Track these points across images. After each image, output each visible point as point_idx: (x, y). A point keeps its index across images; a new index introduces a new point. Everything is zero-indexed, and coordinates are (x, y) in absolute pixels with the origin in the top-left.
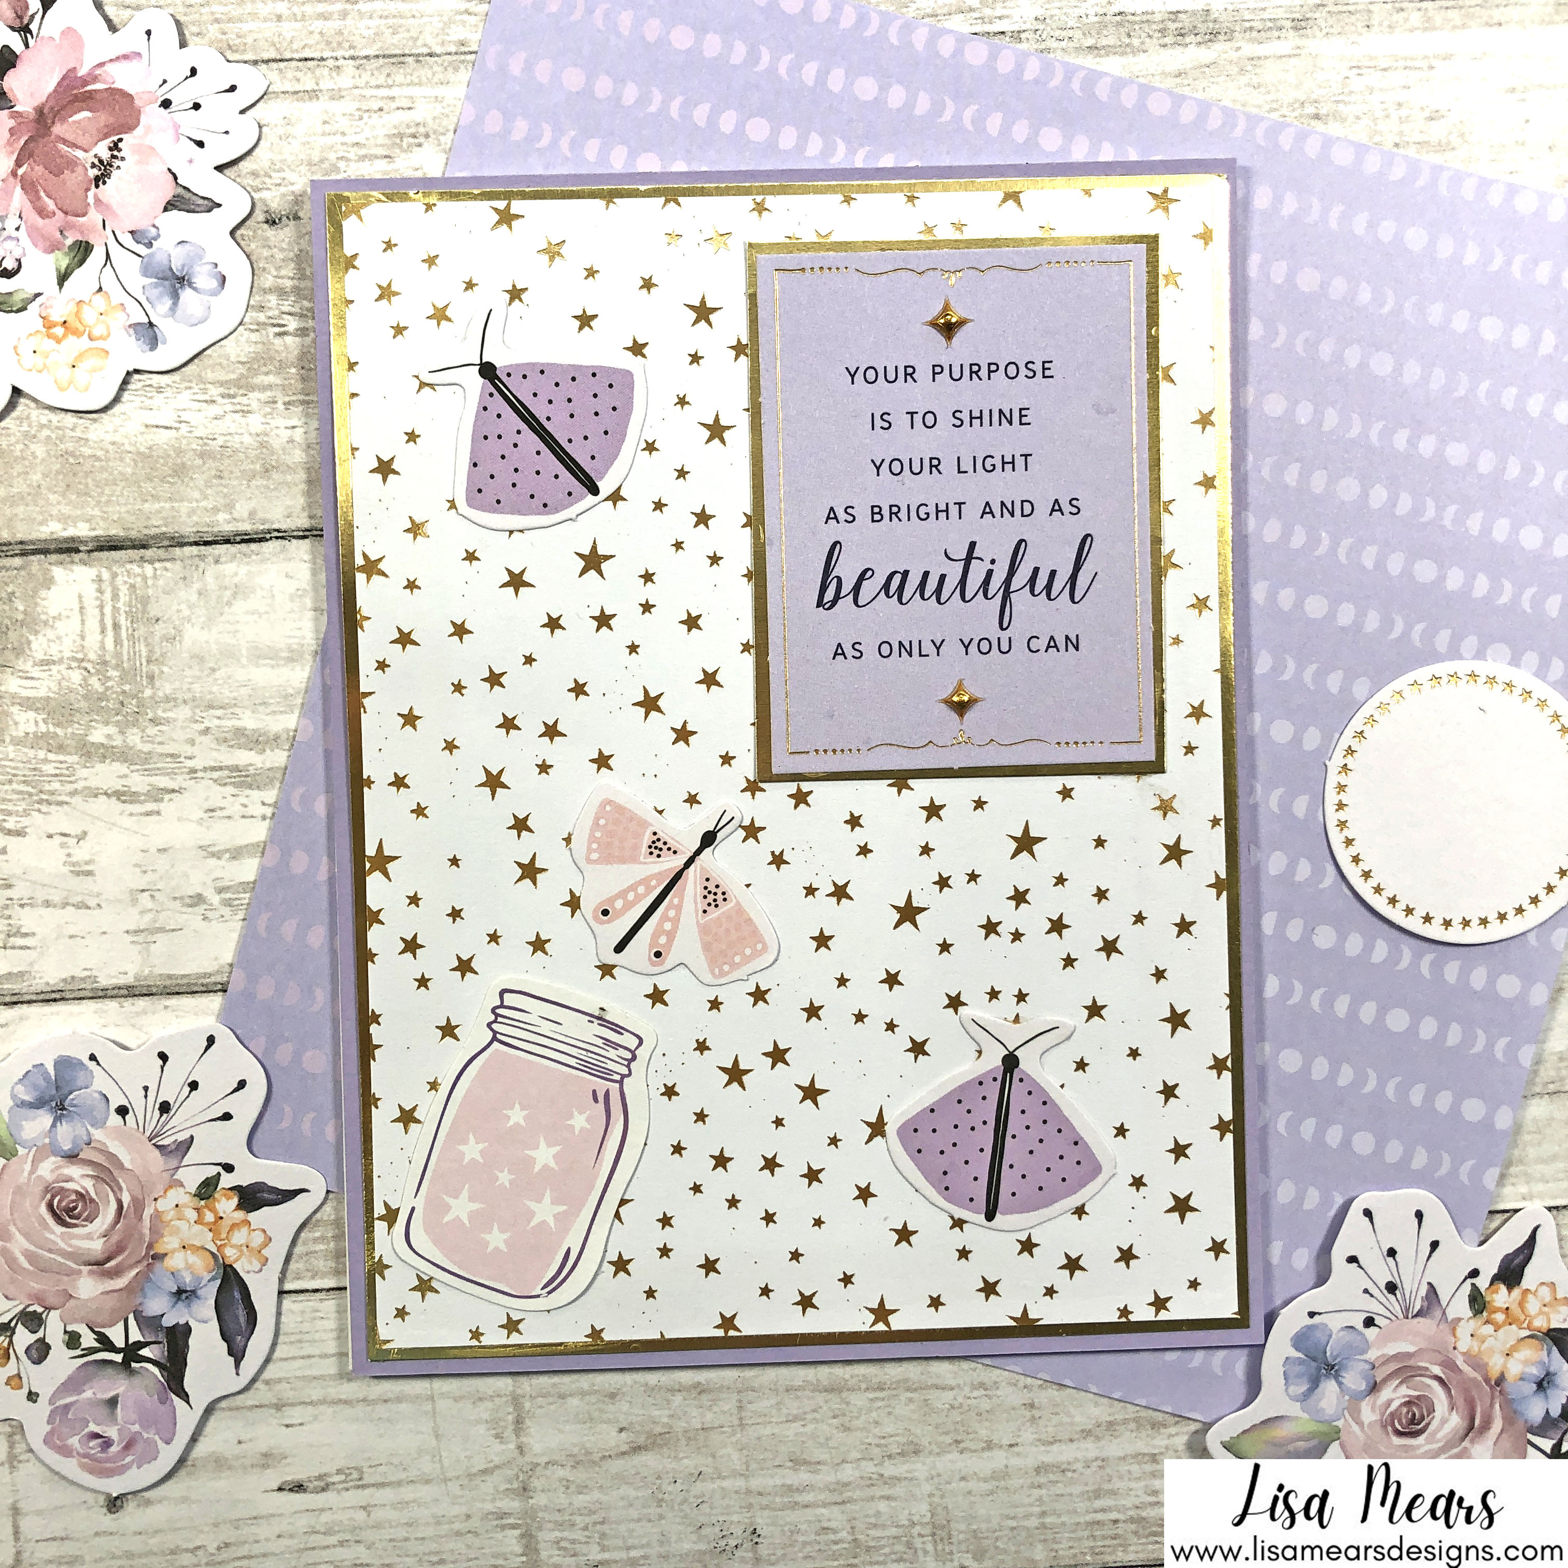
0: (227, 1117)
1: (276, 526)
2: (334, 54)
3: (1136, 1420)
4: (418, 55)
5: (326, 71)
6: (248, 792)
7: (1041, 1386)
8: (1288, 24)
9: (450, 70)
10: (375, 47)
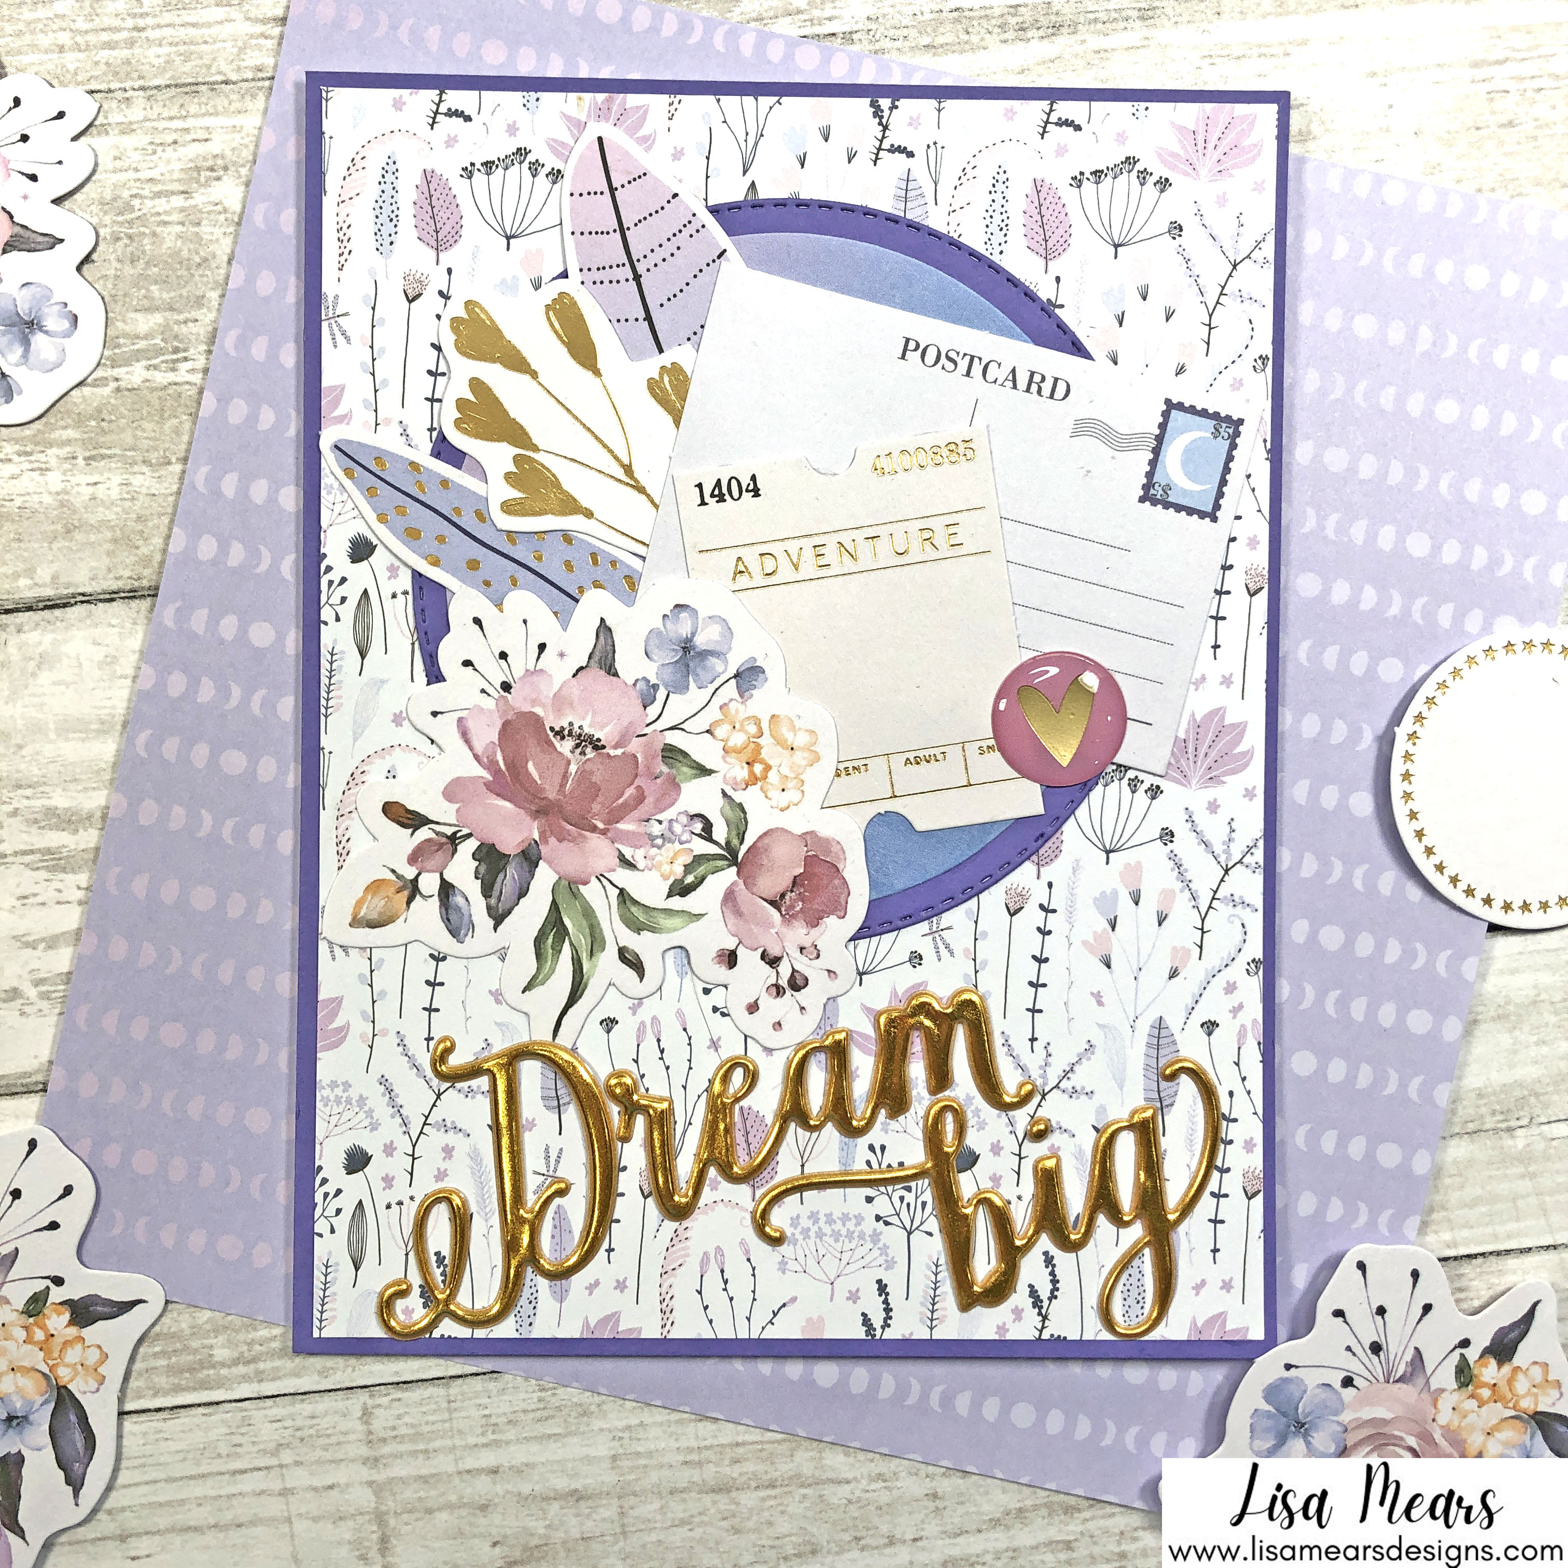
0: (53, 1226)
1: (81, 590)
2: (123, 86)
3: (1046, 1505)
4: (214, 83)
5: (114, 104)
6: (62, 876)
7: (944, 1474)
8: (1135, 14)
9: (248, 98)
10: (168, 76)
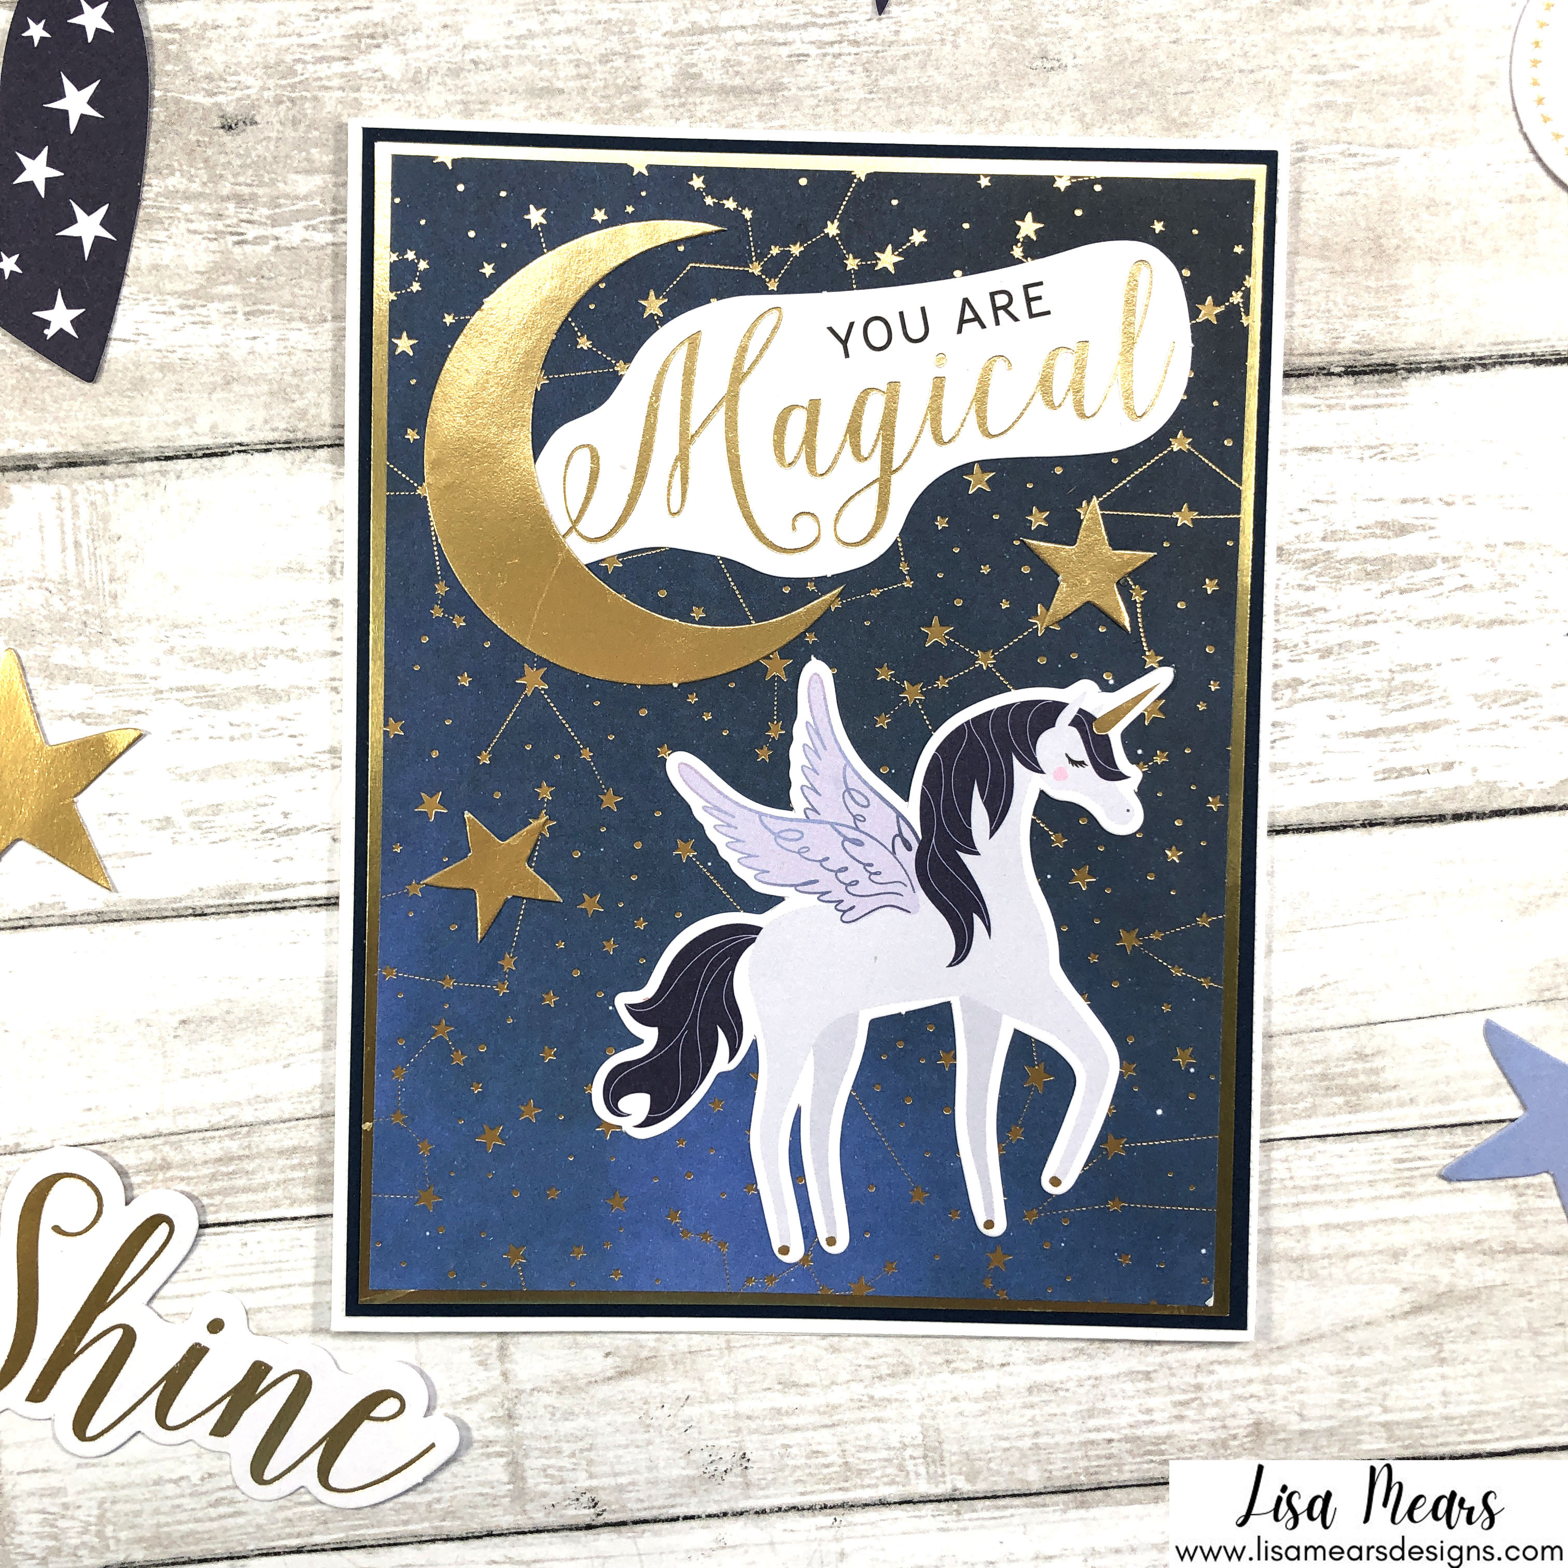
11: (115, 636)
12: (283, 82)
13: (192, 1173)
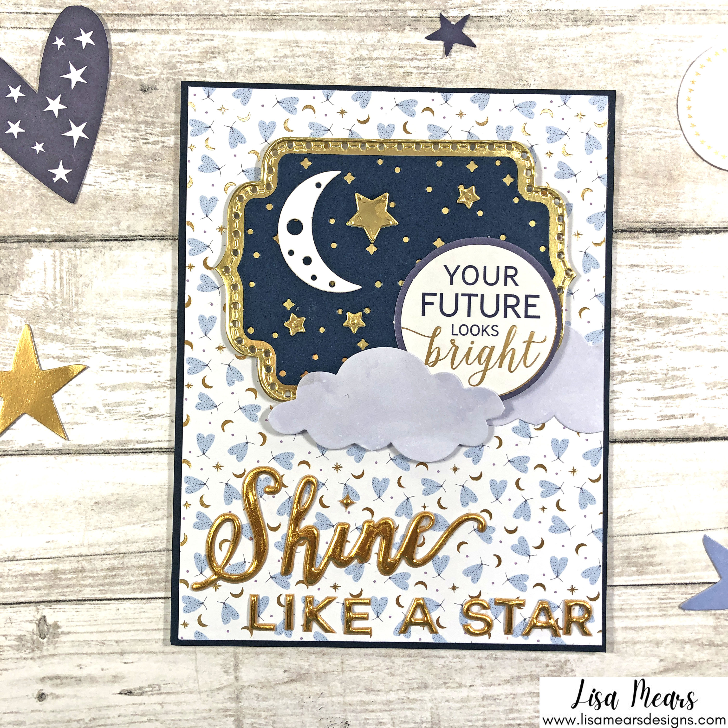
11: (76, 321)
12: (171, 71)
13: (95, 575)
